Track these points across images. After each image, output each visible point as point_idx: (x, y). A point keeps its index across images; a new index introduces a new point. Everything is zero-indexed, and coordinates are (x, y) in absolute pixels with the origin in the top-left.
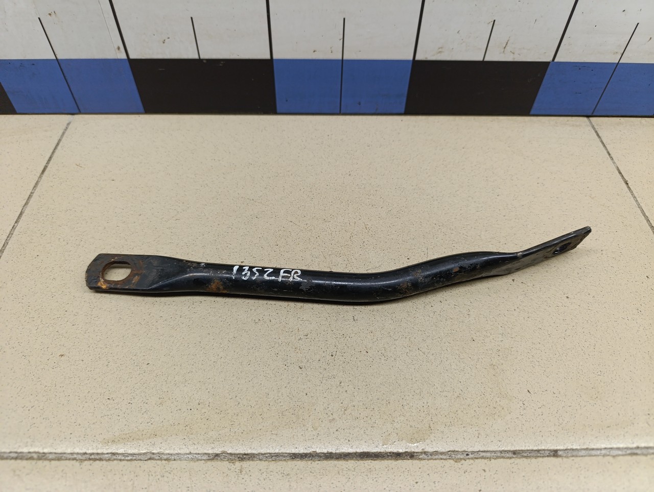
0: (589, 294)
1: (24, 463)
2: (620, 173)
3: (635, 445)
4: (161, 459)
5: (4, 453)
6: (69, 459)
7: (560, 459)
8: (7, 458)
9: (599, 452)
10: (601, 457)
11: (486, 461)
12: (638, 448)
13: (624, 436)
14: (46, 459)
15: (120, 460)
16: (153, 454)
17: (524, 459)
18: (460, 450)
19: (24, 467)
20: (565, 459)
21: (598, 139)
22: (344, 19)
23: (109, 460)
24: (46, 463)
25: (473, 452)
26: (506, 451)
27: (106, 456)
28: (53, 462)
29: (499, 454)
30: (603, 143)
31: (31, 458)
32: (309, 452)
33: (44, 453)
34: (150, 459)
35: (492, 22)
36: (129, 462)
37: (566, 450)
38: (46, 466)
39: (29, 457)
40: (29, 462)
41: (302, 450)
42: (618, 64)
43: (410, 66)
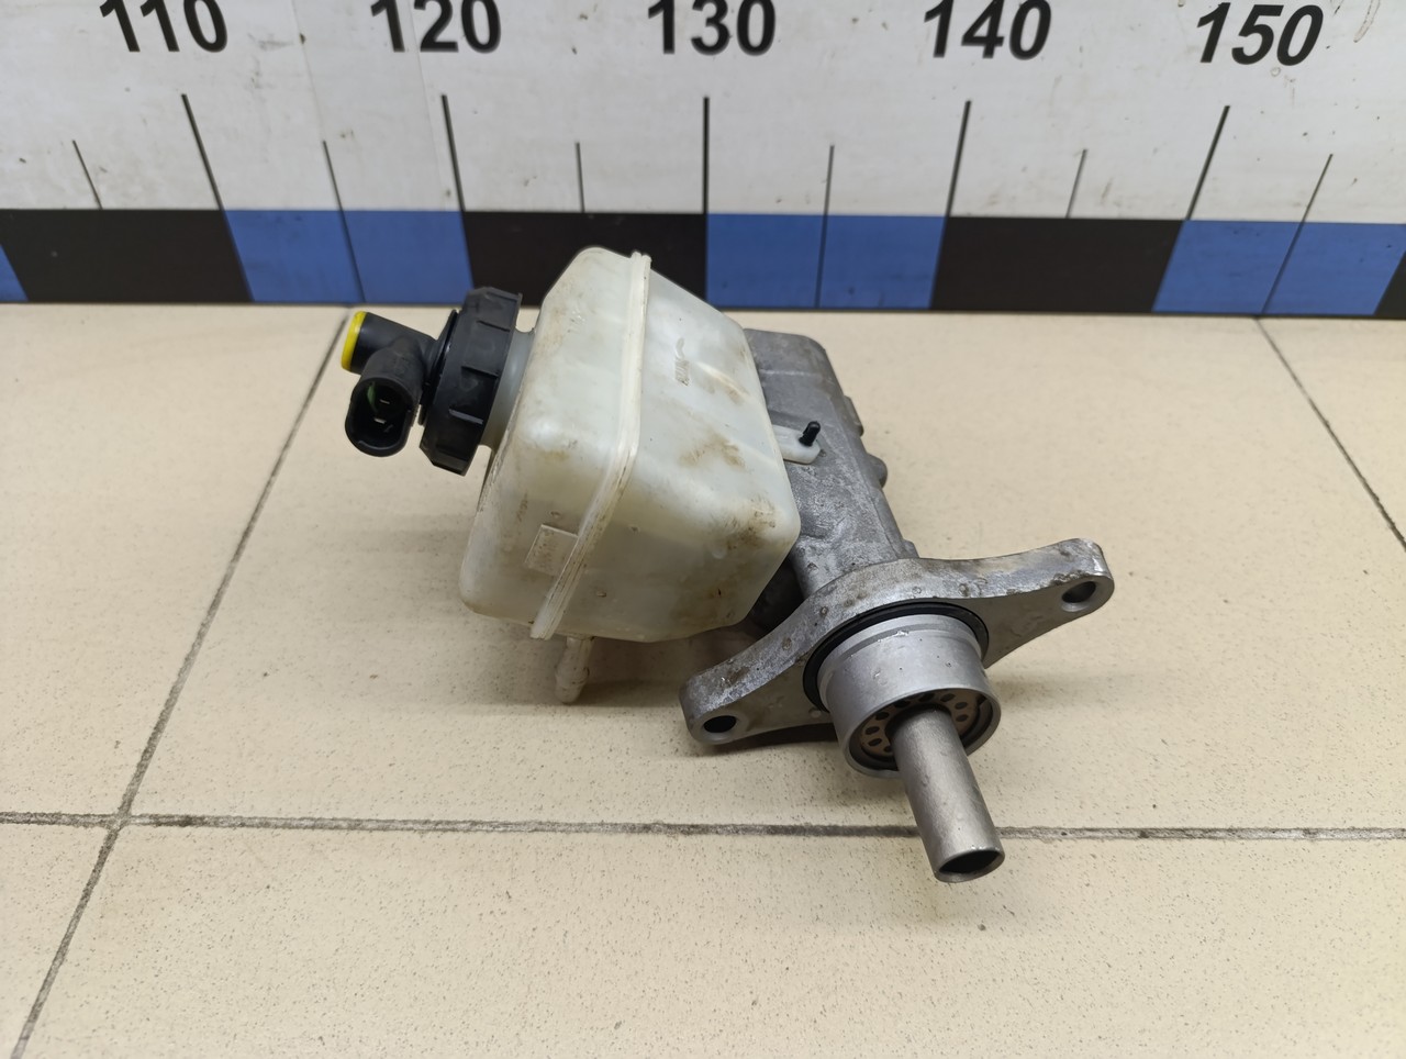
0: (1263, 597)
1: (328, 833)
2: (1315, 408)
3: (1345, 827)
4: (554, 831)
5: (291, 819)
6: (402, 829)
7: (1220, 842)
8: (297, 827)
9: (1286, 835)
10: (1289, 843)
11: (1095, 842)
12: (1354, 829)
13: (1329, 811)
14: (363, 829)
15: (487, 831)
16: (541, 823)
17: (1159, 840)
18: (1051, 826)
19: (329, 840)
20: (1228, 843)
21: (1274, 355)
22: (832, 149)
23: (468, 830)
24: (363, 833)
25: (1073, 831)
26: (1127, 830)
27: (463, 825)
28: (375, 833)
29: (1117, 834)
30: (1283, 359)
31: (337, 828)
32: (798, 824)
33: (358, 820)
34: (536, 830)
35: (1080, 156)
36: (502, 834)
37: (1230, 830)
38: (363, 838)
39: (333, 825)
40: (336, 832)
41: (788, 822)
42: (1302, 224)
43: (940, 227)
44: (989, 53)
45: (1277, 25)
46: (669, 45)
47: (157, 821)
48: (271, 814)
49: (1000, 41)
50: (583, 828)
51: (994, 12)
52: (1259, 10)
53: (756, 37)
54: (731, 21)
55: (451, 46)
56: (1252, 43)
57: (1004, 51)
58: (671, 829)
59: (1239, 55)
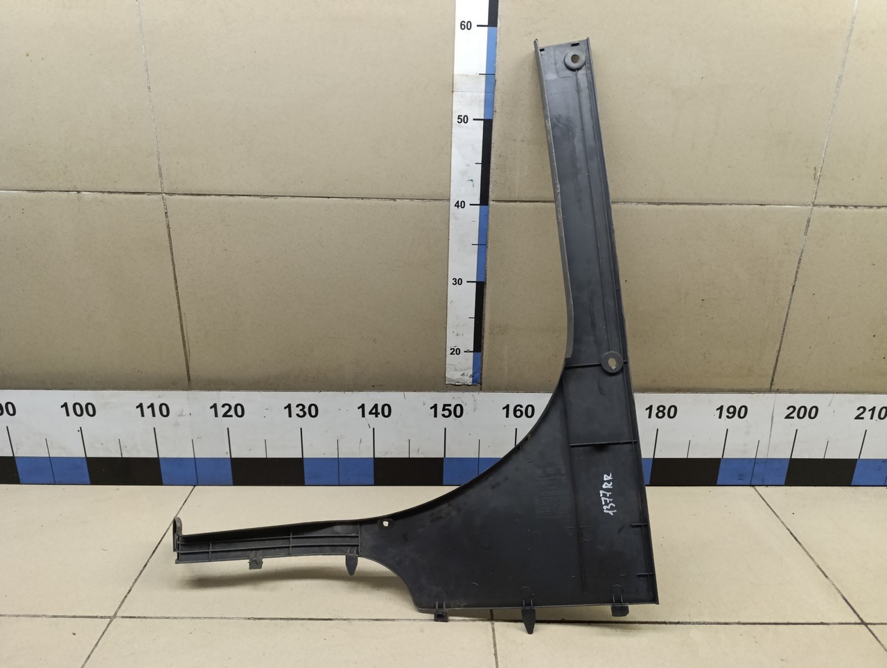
22: (337, 441)
35: (408, 441)
42: (479, 458)
43: (373, 460)
44: (377, 416)
45: (452, 408)
46: (290, 416)
47: (123, 617)
48: (153, 616)
49: (379, 414)
50: (233, 618)
51: (376, 406)
52: (445, 405)
53: (313, 413)
54: (306, 410)
55: (231, 416)
56: (446, 413)
57: (380, 416)
58: (255, 619)
59: (443, 415)
